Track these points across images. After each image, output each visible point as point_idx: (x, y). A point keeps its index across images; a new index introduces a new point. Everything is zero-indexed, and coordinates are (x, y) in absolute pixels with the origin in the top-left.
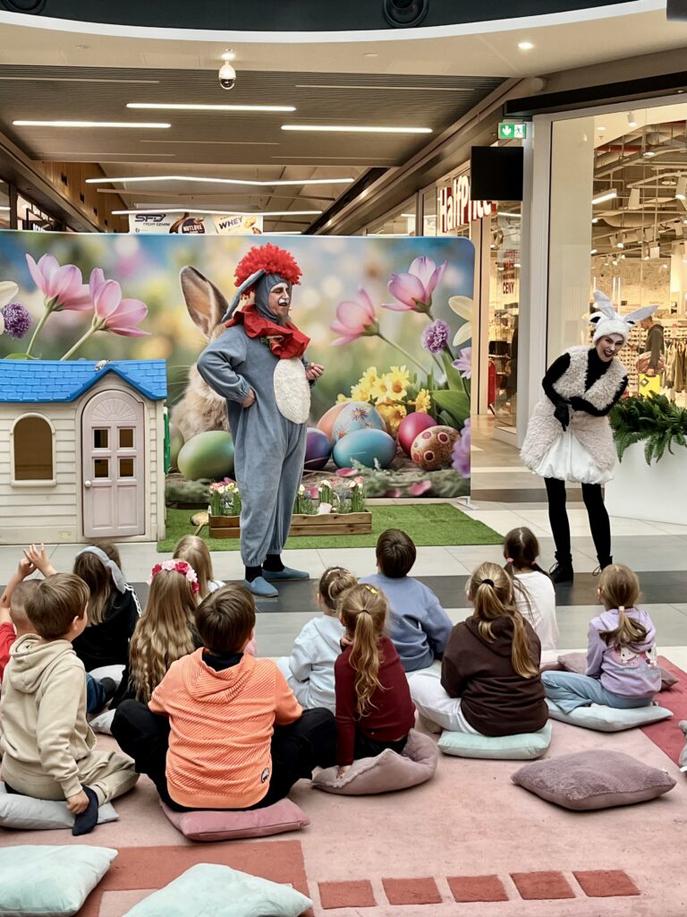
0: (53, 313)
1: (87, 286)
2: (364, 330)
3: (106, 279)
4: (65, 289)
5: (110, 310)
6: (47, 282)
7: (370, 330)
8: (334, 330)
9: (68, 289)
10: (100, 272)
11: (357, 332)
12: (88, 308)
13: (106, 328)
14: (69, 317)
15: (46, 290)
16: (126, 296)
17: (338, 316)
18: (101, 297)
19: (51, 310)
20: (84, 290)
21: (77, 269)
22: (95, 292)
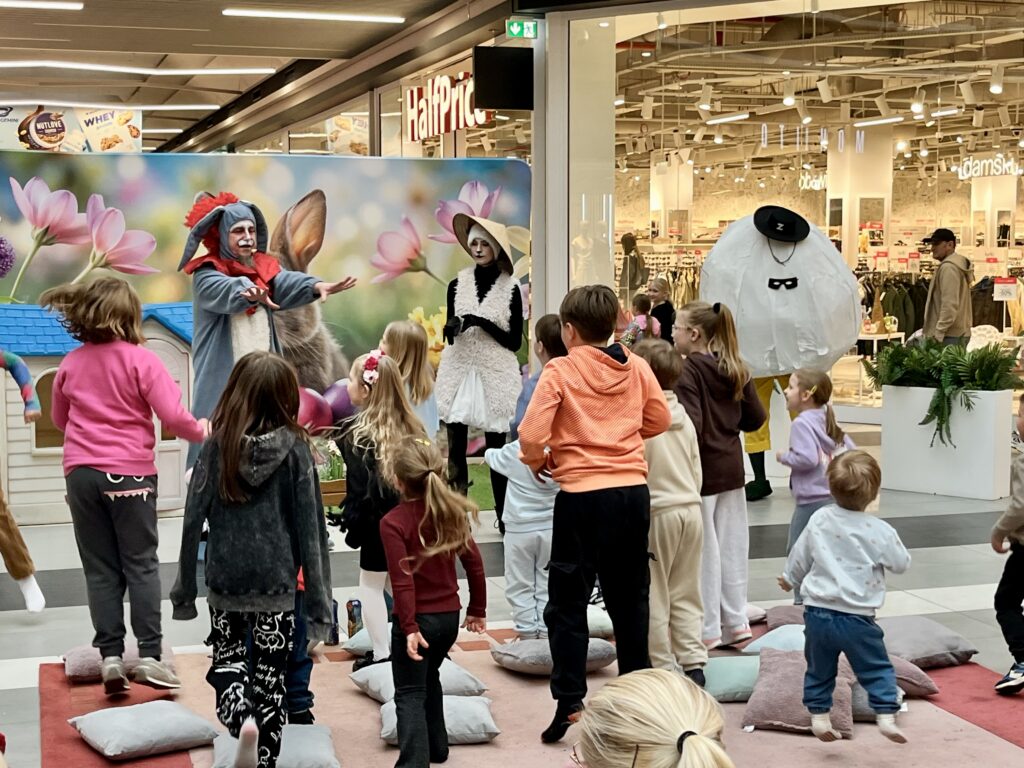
0: (43, 247)
1: (84, 214)
2: (408, 265)
3: (106, 207)
4: (57, 219)
5: (111, 244)
6: (35, 211)
7: (415, 264)
8: (375, 265)
9: (61, 219)
10: (100, 198)
11: (401, 266)
12: (84, 241)
13: (106, 265)
14: (61, 251)
15: (34, 220)
16: (129, 227)
17: (380, 249)
18: (100, 227)
19: (40, 244)
20: (80, 220)
21: (72, 194)
22: (93, 222)
